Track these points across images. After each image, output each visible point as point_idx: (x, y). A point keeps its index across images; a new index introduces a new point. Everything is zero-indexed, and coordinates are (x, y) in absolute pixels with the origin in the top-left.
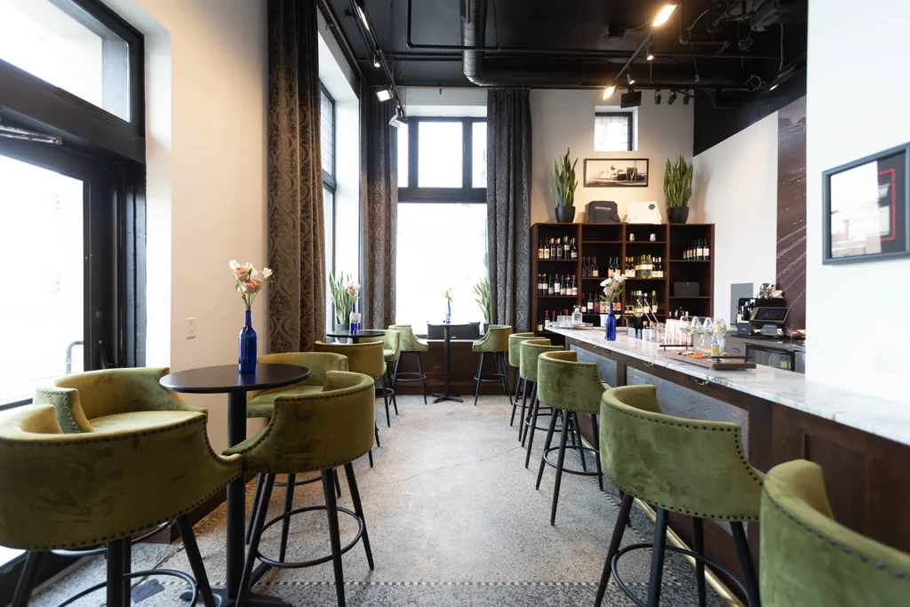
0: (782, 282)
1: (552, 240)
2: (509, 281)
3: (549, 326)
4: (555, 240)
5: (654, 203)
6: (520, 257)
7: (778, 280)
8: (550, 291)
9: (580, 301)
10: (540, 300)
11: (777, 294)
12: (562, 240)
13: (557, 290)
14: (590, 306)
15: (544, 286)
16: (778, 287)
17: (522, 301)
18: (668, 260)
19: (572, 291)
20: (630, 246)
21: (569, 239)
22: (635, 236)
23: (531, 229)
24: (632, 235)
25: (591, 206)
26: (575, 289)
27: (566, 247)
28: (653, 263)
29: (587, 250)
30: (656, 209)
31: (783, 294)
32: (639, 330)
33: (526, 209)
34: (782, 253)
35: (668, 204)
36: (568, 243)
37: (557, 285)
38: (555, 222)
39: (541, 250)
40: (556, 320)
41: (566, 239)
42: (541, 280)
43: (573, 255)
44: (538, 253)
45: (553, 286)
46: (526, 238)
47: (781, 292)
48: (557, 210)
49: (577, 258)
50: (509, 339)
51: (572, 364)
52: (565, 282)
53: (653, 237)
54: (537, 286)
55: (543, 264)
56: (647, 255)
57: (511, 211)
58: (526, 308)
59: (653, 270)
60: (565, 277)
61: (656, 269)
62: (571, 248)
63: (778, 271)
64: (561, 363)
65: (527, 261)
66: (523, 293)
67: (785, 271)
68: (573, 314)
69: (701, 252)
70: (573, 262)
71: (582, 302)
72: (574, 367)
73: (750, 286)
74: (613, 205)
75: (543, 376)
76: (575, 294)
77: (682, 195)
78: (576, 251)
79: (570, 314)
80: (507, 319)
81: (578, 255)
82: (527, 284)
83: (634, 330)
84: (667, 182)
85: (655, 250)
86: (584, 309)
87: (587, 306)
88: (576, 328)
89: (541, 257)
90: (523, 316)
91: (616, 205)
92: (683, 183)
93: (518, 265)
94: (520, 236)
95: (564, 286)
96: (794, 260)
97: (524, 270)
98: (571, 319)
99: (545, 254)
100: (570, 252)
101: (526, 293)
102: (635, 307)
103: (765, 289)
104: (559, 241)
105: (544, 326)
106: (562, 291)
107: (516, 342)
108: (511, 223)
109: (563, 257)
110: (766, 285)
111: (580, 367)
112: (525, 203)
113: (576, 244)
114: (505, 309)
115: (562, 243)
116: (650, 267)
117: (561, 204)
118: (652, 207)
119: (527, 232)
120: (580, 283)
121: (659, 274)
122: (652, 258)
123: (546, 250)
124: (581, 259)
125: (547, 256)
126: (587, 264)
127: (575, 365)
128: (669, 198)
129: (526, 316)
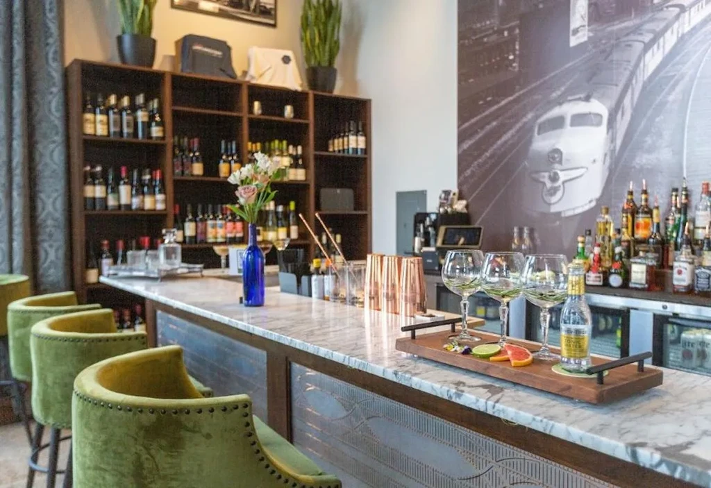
0: (465, 188)
1: (112, 100)
2: (18, 179)
3: (110, 275)
4: (119, 99)
5: (290, 53)
6: (42, 128)
7: (460, 185)
8: (112, 202)
9: (170, 220)
10: (89, 219)
11: (460, 206)
12: (132, 101)
13: (124, 200)
14: (190, 228)
15: (98, 191)
16: (461, 197)
17: (50, 222)
18: (312, 152)
19: (155, 202)
20: (254, 123)
21: (147, 100)
22: (263, 107)
23: (66, 74)
24: (257, 104)
25: (186, 43)
26: (160, 197)
27: (142, 116)
28: (291, 155)
29: (181, 123)
30: (293, 64)
31: (467, 207)
32: (304, 279)
33: (53, 28)
34: (465, 146)
35: (308, 60)
36: (145, 106)
37: (124, 190)
38: (117, 62)
39: (89, 116)
40: (124, 260)
41: (140, 99)
42: (92, 179)
43: (156, 131)
44: (81, 123)
45: (115, 190)
46: (55, 90)
47: (464, 202)
48: (120, 40)
49: (163, 138)
50: (10, 315)
51: (179, 411)
52: (141, 184)
53: (288, 110)
54: (82, 191)
55: (93, 146)
56: (281, 141)
57: (18, 26)
58: (59, 237)
59: (291, 166)
60: (140, 175)
61: (295, 165)
62: (152, 118)
63: (460, 172)
64: (140, 409)
65: (59, 138)
66: (52, 204)
67: (468, 172)
68: (161, 246)
69: (355, 142)
70: (156, 145)
71: (176, 221)
72: (183, 417)
73: (422, 195)
74: (224, 47)
75: (87, 451)
76: (160, 206)
77: (327, 47)
78: (161, 124)
79: (153, 247)
80: (18, 260)
81: (164, 131)
82: (60, 185)
83: (293, 277)
84: (305, 24)
85: (293, 134)
86: (179, 235)
87: (183, 229)
88: (170, 277)
89: (89, 129)
90: (53, 254)
91: (229, 49)
92: (330, 29)
93: (40, 147)
94: (40, 85)
95: (139, 190)
96: (479, 156)
97: (52, 156)
98: (156, 257)
99: (97, 125)
100: (147, 126)
101: (60, 204)
102: (265, 230)
103: (446, 199)
104: (126, 101)
105: (100, 274)
106: (136, 202)
107: (26, 320)
108: (18, 54)
109: (135, 134)
110: (447, 193)
111: (205, 414)
112: (50, 15)
113: (161, 110)
114: (11, 241)
115: (133, 108)
116: (286, 161)
117: (128, 30)
118: (286, 60)
119: (57, 76)
120: (170, 187)
121: (298, 175)
122: (288, 145)
123: (100, 117)
124: (170, 141)
125: (101, 130)
126: (182, 150)
127: (186, 410)
128: (309, 52)
129: (61, 253)
